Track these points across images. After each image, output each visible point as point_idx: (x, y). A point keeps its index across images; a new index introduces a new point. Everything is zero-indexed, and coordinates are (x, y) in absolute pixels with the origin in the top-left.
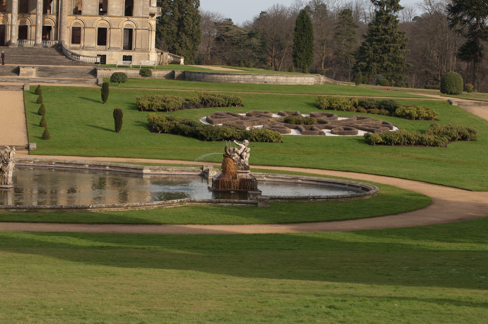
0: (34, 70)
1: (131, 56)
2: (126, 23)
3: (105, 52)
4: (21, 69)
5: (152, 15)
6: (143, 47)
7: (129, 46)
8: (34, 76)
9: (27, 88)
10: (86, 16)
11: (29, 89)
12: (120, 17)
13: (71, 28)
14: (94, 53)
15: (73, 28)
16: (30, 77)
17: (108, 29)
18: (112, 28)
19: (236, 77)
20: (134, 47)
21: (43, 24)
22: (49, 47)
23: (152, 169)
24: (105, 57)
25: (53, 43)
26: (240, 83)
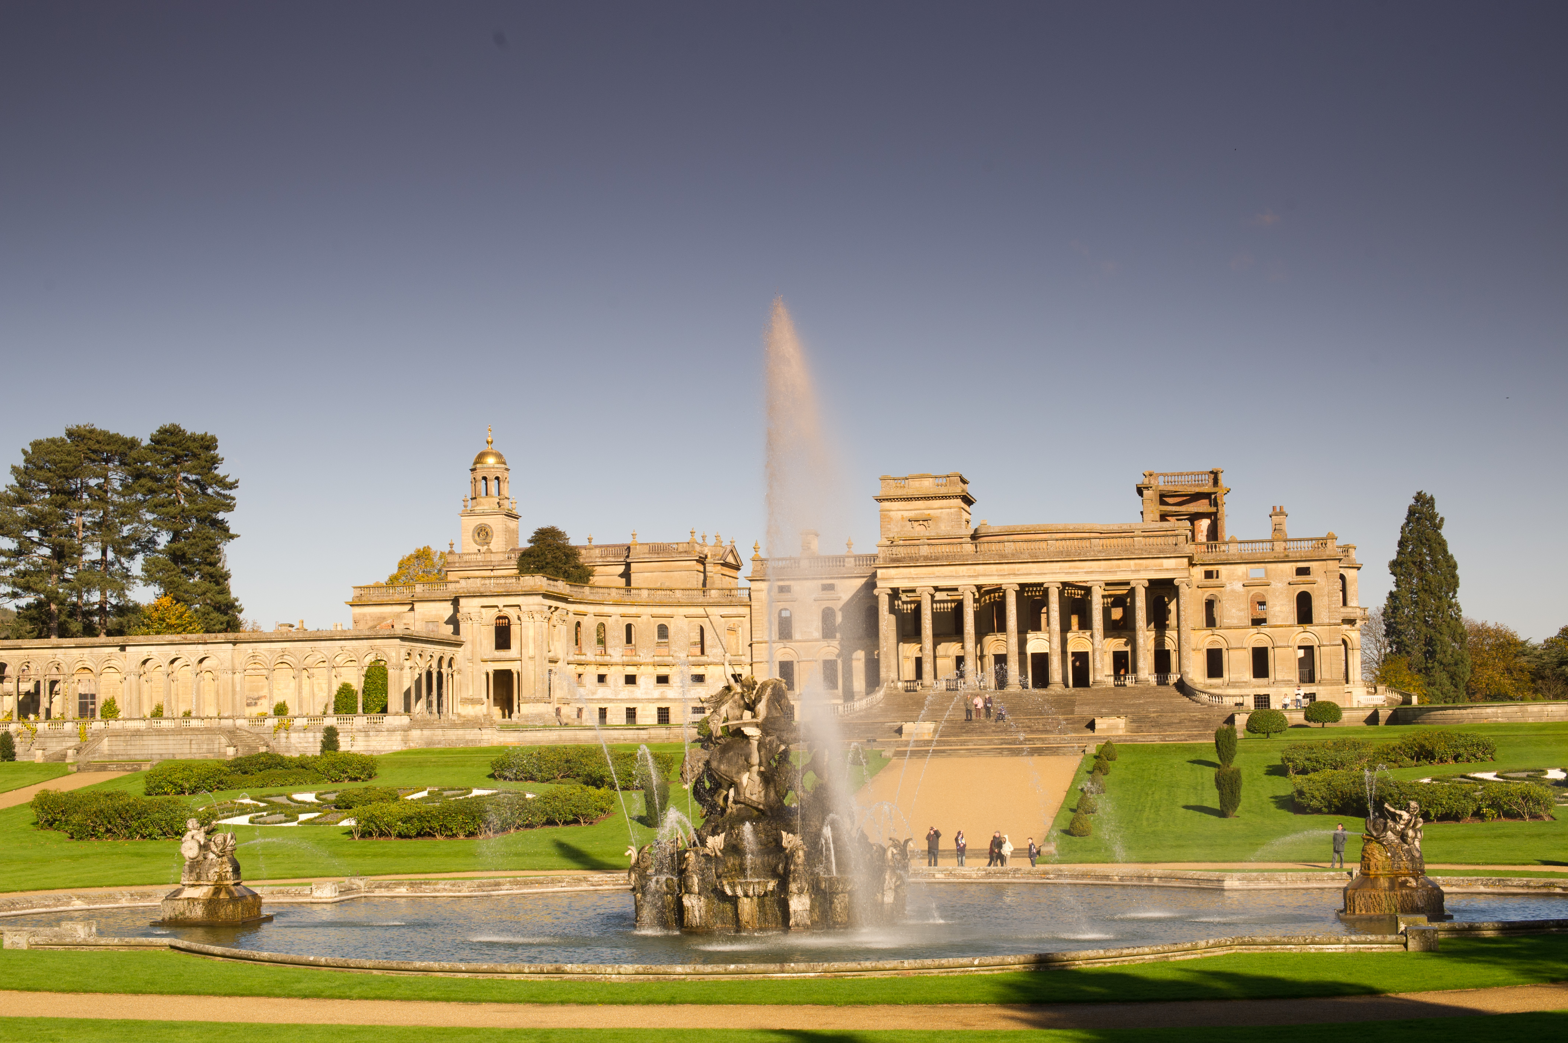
0: (1123, 723)
1: (1314, 694)
3: (1267, 689)
4: (1098, 721)
5: (1351, 622)
6: (1335, 677)
7: (1308, 675)
8: (1121, 732)
9: (1092, 751)
10: (1229, 628)
11: (1094, 751)
12: (1290, 626)
13: (1205, 651)
14: (1250, 692)
15: (1208, 650)
16: (1114, 734)
17: (1270, 649)
18: (1277, 647)
20: (1318, 677)
21: (1156, 646)
22: (1168, 684)
23: (1244, 879)
24: (1267, 697)
25: (1173, 678)
26: (1496, 722)
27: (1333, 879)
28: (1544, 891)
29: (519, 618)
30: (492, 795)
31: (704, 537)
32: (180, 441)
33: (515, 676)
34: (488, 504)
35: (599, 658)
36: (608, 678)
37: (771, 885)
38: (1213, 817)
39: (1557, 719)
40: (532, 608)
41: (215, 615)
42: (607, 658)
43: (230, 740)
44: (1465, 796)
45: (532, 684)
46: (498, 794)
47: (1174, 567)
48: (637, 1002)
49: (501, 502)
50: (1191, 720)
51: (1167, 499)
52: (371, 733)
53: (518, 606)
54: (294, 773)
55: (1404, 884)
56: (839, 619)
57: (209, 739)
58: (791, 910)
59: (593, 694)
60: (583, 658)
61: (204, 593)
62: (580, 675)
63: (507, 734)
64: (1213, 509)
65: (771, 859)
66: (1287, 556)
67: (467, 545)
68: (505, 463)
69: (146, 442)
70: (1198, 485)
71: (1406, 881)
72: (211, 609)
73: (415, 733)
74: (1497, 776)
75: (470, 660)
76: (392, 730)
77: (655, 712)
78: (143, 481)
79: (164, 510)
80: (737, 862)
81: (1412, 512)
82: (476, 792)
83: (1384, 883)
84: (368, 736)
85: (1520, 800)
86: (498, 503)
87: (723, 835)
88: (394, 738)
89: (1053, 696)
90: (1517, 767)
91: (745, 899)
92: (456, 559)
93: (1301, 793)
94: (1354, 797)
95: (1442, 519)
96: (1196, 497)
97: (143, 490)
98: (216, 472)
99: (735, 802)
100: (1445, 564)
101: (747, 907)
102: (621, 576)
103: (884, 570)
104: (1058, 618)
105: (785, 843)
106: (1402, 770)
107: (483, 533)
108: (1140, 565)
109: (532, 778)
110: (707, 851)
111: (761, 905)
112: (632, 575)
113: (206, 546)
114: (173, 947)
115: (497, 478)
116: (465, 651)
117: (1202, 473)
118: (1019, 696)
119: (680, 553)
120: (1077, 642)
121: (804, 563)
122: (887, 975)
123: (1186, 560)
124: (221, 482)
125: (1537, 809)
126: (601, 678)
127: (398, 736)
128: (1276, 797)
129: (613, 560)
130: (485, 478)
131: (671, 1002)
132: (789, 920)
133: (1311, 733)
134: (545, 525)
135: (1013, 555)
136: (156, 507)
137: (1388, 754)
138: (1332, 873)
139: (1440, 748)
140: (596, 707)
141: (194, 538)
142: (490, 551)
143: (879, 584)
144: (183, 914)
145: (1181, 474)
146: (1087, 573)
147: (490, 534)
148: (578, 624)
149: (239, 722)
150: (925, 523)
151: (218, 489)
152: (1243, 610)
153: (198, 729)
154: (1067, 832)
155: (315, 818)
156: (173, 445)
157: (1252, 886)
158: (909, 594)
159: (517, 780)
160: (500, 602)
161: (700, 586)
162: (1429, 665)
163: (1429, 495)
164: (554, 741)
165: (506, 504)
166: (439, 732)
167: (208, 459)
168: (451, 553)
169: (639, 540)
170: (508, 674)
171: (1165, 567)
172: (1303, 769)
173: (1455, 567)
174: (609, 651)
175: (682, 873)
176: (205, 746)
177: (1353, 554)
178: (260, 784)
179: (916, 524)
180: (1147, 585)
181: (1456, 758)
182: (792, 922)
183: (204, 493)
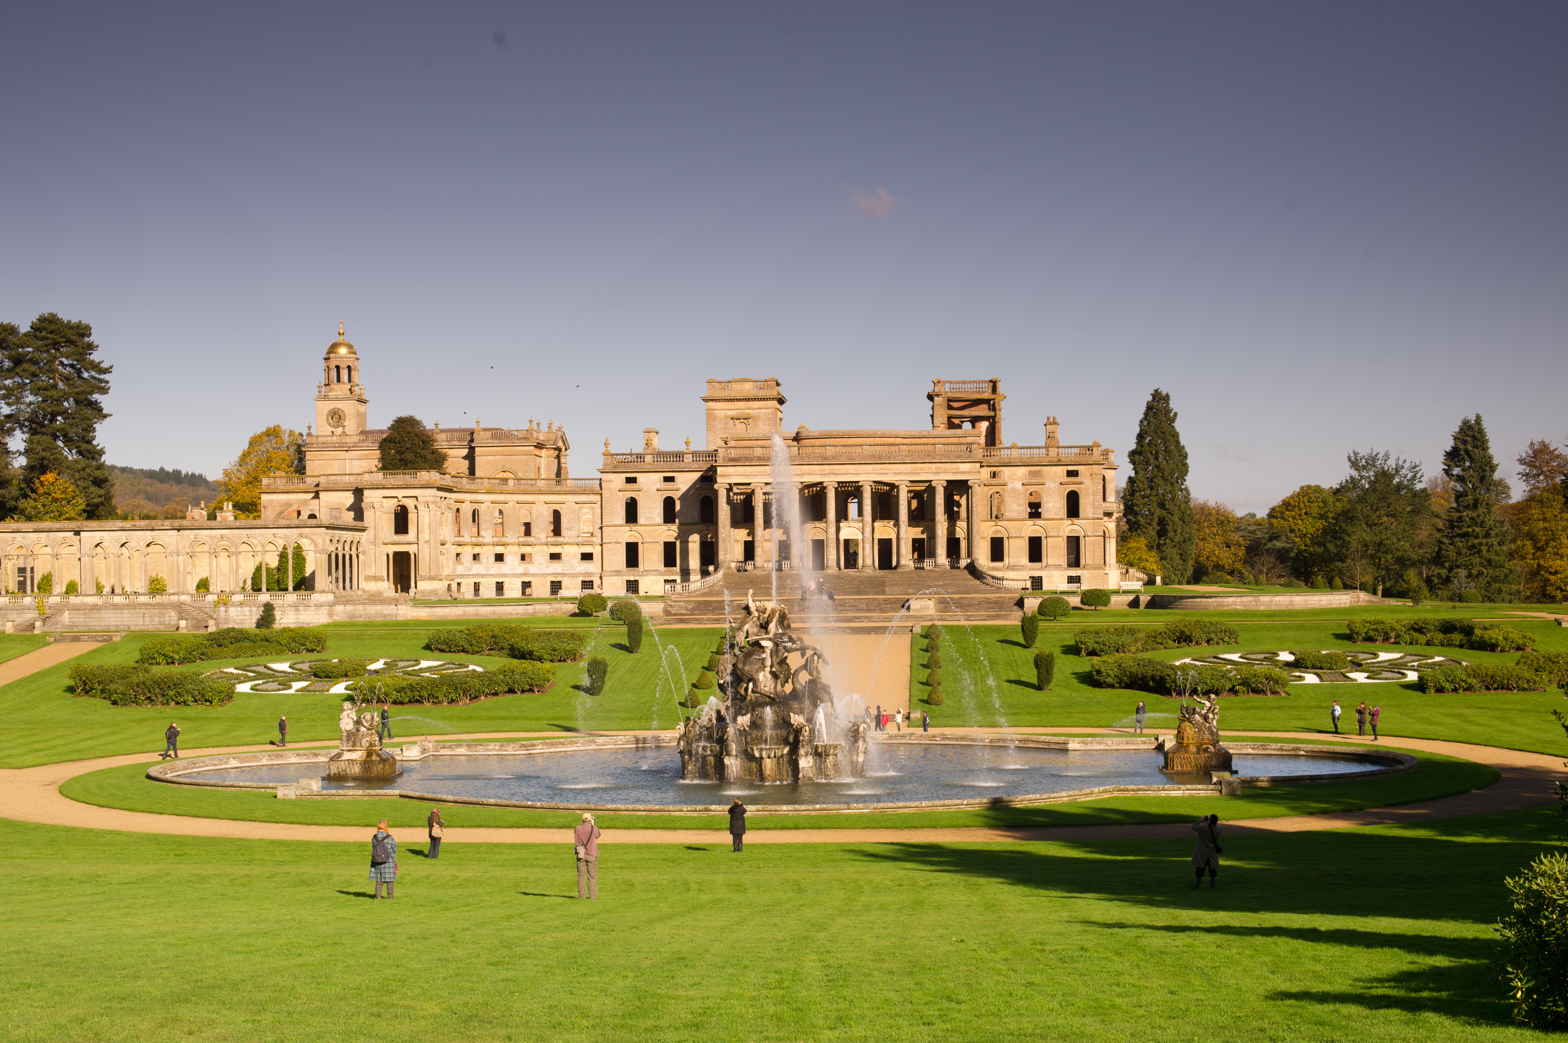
0: (931, 603)
1: (1079, 577)
2: (1070, 528)
3: (1040, 572)
4: (912, 602)
5: (1109, 514)
6: (1097, 562)
7: (1075, 560)
8: (930, 611)
9: (918, 630)
10: (1010, 520)
11: (920, 631)
12: (1060, 519)
13: (989, 539)
14: (1026, 575)
15: (992, 539)
16: (925, 613)
17: (1043, 538)
18: (1049, 537)
19: (1230, 599)
20: (1082, 562)
21: (948, 534)
22: (959, 568)
23: (1082, 742)
24: (1040, 579)
25: (964, 562)
26: (1235, 610)
27: (1144, 743)
28: (1293, 753)
29: (416, 507)
30: (440, 666)
31: (538, 424)
32: (59, 329)
33: (412, 557)
34: (341, 390)
35: (474, 539)
36: (481, 556)
37: (786, 750)
38: (1032, 690)
39: (1283, 608)
40: (428, 499)
41: (93, 489)
42: (481, 539)
43: (180, 613)
44: (1223, 676)
45: (427, 564)
46: (444, 665)
47: (968, 470)
48: (775, 828)
49: (353, 389)
50: (987, 603)
51: (952, 404)
52: (301, 608)
53: (416, 497)
54: (262, 646)
55: (1206, 750)
56: (678, 507)
57: (160, 613)
58: (800, 767)
59: (470, 570)
60: (461, 539)
61: (84, 469)
62: (458, 555)
63: (419, 609)
64: (992, 414)
65: (784, 733)
66: (1059, 461)
67: (323, 429)
68: (355, 353)
69: (24, 328)
70: (979, 392)
71: (1208, 748)
72: (90, 483)
73: (339, 608)
74: (1241, 657)
75: (374, 543)
76: (319, 606)
77: (520, 586)
78: (26, 366)
79: (48, 393)
80: (759, 734)
81: (1149, 408)
82: (424, 664)
83: (1193, 749)
84: (298, 610)
85: (1264, 681)
86: (350, 390)
87: (749, 716)
88: (321, 612)
89: (866, 577)
90: (1256, 650)
91: (768, 760)
92: (314, 440)
93: (1099, 672)
94: (1140, 676)
95: (1176, 414)
96: (977, 402)
97: (26, 374)
98: (92, 357)
99: (753, 692)
100: (1177, 454)
101: (769, 765)
102: (465, 458)
103: (723, 468)
104: (870, 511)
105: (792, 722)
106: (1168, 651)
107: (336, 417)
108: (940, 468)
109: (464, 651)
110: (739, 727)
111: (778, 763)
112: (477, 458)
113: (84, 426)
114: (401, 796)
115: (349, 367)
116: (368, 535)
117: (983, 382)
118: (838, 577)
119: (520, 439)
120: (885, 530)
121: (649, 458)
122: (912, 811)
123: (978, 465)
124: (96, 367)
125: (1278, 688)
126: (476, 557)
127: (324, 611)
128: (1075, 674)
129: (457, 443)
130: (338, 367)
131: (796, 828)
132: (798, 773)
133: (1087, 616)
134: (404, 414)
135: (833, 457)
136: (39, 390)
137: (1156, 637)
138: (1144, 739)
139: (1197, 634)
140: (472, 581)
141: (73, 418)
142: (344, 434)
143: (719, 480)
144: (345, 771)
145: (965, 382)
146: (895, 474)
147: (343, 417)
148: (458, 510)
149: (183, 598)
150: (746, 421)
151: (93, 373)
152: (1022, 505)
153: (150, 604)
154: (926, 702)
155: (307, 686)
156: (51, 332)
157: (1088, 747)
158: (740, 487)
159: (450, 652)
160: (400, 493)
161: (554, 476)
162: (1162, 542)
163: (1164, 393)
164: (459, 616)
165: (357, 390)
166: (360, 607)
167: (85, 346)
168: (309, 435)
169: (482, 426)
170: (406, 555)
171: (961, 470)
172: (1093, 650)
173: (1186, 457)
174: (482, 533)
175: (722, 741)
176: (157, 619)
177: (1112, 457)
178: (234, 655)
179: (737, 422)
180: (945, 484)
181: (1208, 642)
182: (800, 776)
183: (80, 377)
